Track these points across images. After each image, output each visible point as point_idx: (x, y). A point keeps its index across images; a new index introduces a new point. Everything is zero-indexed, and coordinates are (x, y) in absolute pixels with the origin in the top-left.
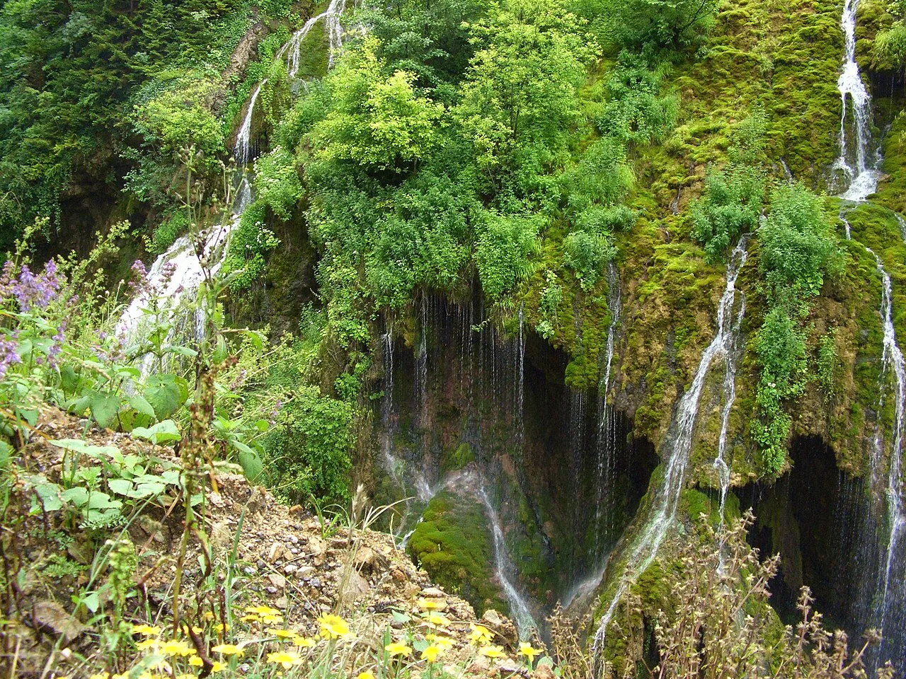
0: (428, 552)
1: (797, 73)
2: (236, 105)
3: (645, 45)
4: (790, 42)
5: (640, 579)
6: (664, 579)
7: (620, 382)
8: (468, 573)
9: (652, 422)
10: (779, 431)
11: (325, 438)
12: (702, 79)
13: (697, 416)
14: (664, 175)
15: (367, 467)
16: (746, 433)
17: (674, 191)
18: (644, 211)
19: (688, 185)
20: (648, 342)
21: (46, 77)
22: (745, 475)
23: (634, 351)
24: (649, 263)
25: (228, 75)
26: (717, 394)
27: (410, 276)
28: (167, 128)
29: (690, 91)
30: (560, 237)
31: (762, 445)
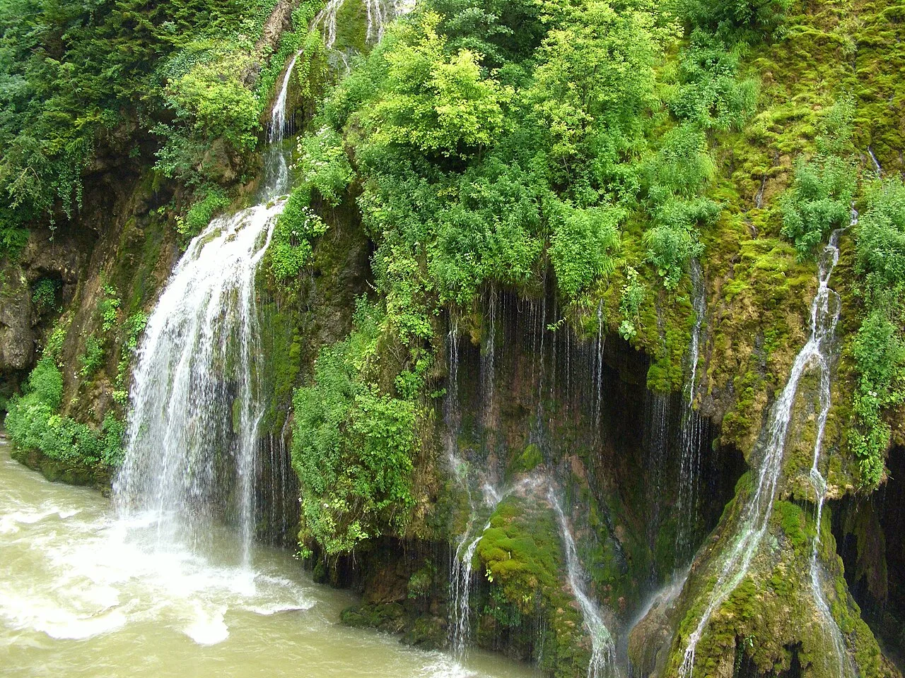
0: (498, 560)
1: (883, 56)
2: (271, 78)
3: (720, 24)
4: (874, 23)
5: (733, 596)
6: (758, 596)
7: (706, 386)
8: (540, 582)
9: (741, 429)
10: (878, 440)
11: (389, 440)
12: (781, 61)
13: (790, 424)
14: (747, 165)
15: (429, 469)
16: (842, 442)
17: (758, 182)
18: (728, 204)
19: (774, 176)
20: (735, 344)
21: (64, 46)
22: (843, 487)
23: (721, 353)
24: (736, 261)
25: (261, 46)
26: (812, 401)
27: (479, 269)
28: (203, 103)
29: (770, 74)
30: (639, 230)
31: (859, 455)
